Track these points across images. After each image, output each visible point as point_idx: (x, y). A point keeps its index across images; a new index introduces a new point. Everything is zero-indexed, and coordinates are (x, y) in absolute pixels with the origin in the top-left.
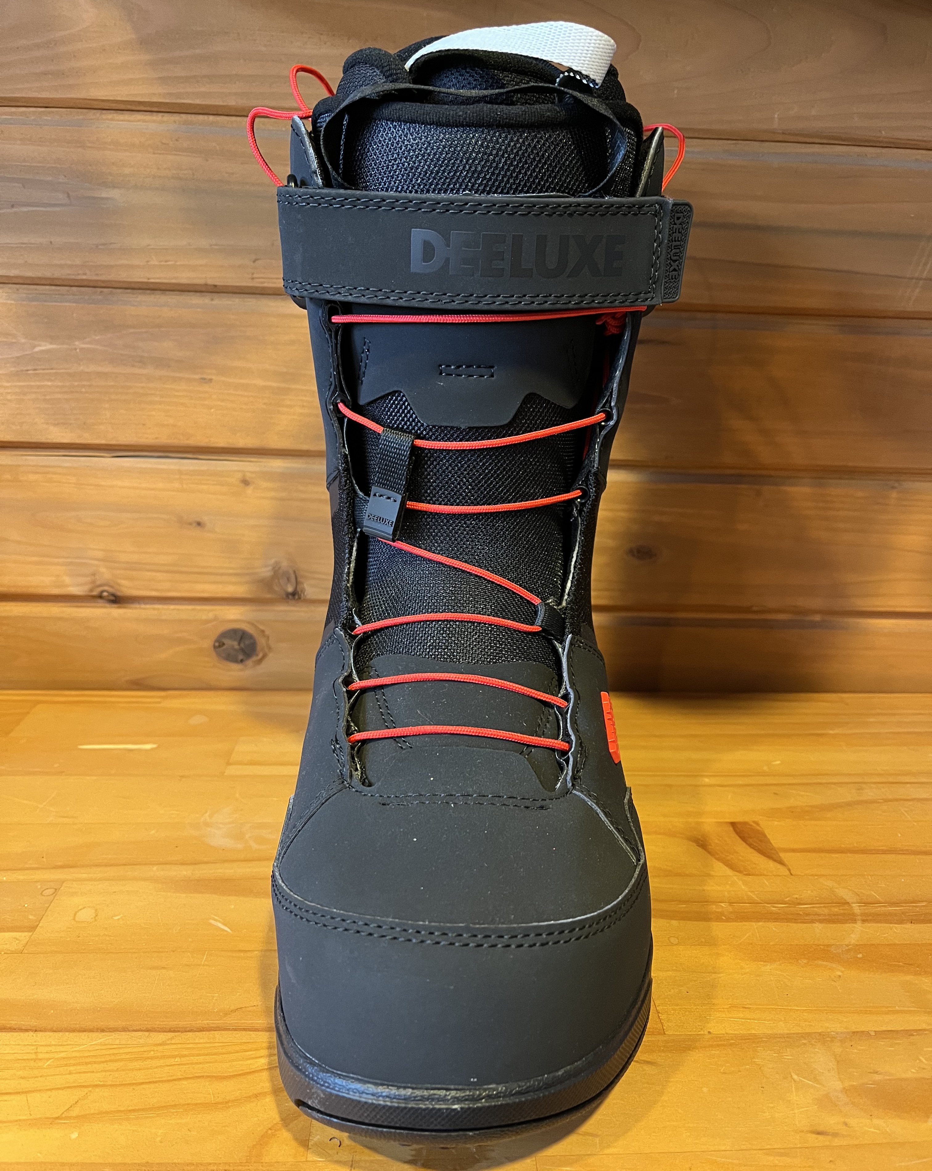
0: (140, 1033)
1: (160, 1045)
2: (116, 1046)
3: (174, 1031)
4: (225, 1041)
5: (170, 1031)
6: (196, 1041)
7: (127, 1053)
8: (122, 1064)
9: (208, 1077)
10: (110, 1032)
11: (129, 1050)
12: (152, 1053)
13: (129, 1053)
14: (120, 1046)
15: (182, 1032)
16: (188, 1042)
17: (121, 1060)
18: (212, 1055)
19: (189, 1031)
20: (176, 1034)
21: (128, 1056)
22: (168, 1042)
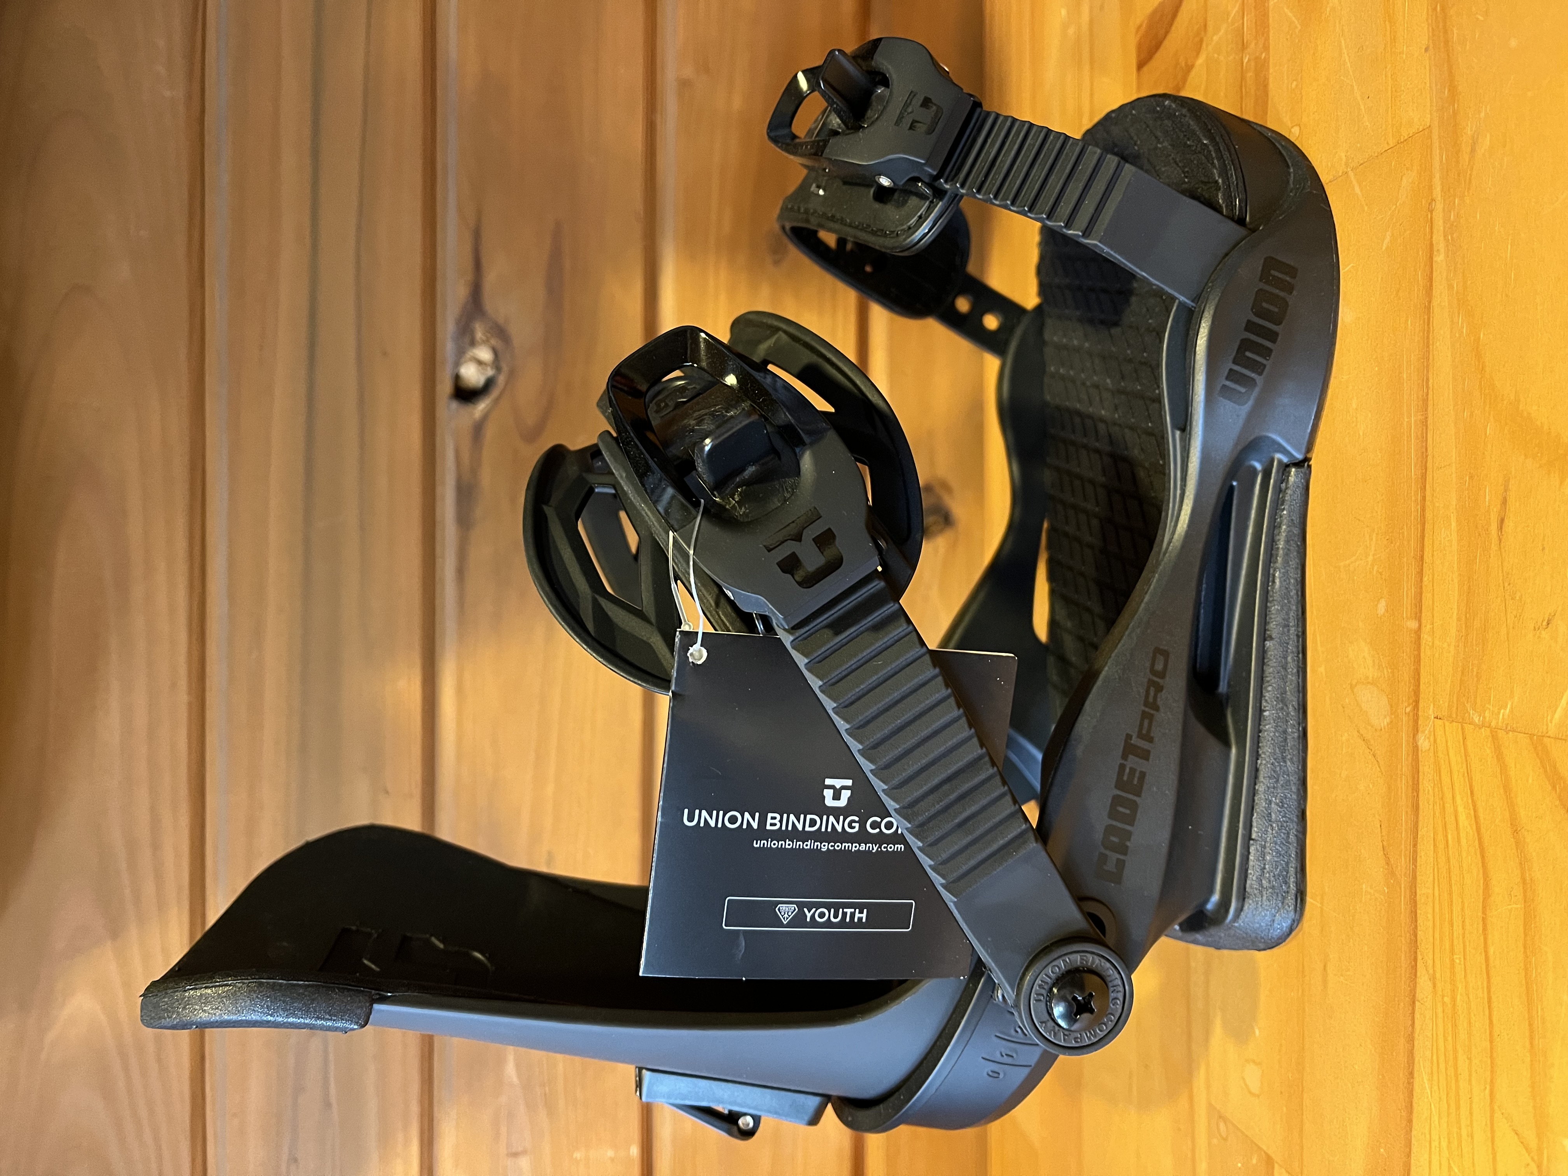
0: (1417, 1015)
1: (1434, 986)
2: (1435, 1057)
3: (1415, 960)
4: (1431, 878)
5: (1414, 967)
6: (1430, 924)
7: (1445, 1039)
8: (1460, 1051)
9: (1484, 912)
10: (1413, 1063)
11: (1441, 1037)
12: (1446, 999)
13: (1444, 1036)
14: (1435, 1051)
15: (1417, 948)
16: (1431, 939)
17: (1455, 1051)
18: (1452, 902)
19: (1416, 936)
20: (1419, 957)
21: (1450, 1038)
22: (1431, 971)
